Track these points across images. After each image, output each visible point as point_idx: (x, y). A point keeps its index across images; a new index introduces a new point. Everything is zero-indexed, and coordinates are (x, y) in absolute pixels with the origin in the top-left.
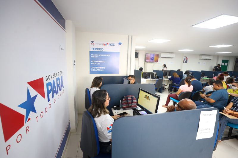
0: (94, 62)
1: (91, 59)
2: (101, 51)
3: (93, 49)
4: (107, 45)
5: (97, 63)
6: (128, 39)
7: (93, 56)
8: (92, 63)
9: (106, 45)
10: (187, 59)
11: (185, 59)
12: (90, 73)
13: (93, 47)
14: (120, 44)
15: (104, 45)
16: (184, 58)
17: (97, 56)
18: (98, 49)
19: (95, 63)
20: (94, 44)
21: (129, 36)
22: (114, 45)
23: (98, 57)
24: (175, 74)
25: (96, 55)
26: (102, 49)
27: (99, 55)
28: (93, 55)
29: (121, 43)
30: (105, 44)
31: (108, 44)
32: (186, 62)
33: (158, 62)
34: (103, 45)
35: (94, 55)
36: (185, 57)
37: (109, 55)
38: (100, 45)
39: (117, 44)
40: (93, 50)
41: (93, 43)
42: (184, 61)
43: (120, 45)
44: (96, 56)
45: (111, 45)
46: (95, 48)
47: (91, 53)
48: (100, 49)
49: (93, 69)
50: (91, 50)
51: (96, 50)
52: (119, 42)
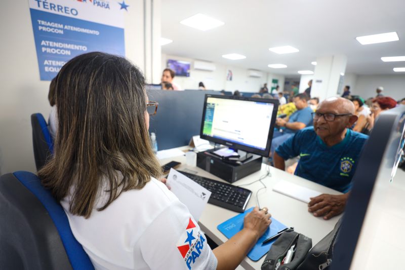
0: (51, 47)
1: (39, 36)
2: (71, 15)
3: (41, 4)
4: (88, 1)
5: (61, 49)
7: (46, 27)
8: (44, 49)
10: (231, 74)
11: (228, 74)
12: (42, 79)
14: (124, 6)
16: (228, 72)
17: (59, 29)
18: (60, 8)
19: (56, 48)
22: (108, 7)
23: (62, 32)
25: (56, 25)
26: (74, 12)
27: (66, 27)
28: (43, 23)
29: (126, 4)
32: (231, 79)
35: (49, 24)
36: (230, 71)
37: (97, 33)
39: (115, 7)
40: (41, 8)
42: (228, 77)
43: (124, 9)
44: (57, 28)
45: (99, 4)
46: (51, 4)
47: (36, 15)
48: (65, 8)
49: (49, 66)
50: (35, 7)
51: (55, 10)
52: (122, 3)
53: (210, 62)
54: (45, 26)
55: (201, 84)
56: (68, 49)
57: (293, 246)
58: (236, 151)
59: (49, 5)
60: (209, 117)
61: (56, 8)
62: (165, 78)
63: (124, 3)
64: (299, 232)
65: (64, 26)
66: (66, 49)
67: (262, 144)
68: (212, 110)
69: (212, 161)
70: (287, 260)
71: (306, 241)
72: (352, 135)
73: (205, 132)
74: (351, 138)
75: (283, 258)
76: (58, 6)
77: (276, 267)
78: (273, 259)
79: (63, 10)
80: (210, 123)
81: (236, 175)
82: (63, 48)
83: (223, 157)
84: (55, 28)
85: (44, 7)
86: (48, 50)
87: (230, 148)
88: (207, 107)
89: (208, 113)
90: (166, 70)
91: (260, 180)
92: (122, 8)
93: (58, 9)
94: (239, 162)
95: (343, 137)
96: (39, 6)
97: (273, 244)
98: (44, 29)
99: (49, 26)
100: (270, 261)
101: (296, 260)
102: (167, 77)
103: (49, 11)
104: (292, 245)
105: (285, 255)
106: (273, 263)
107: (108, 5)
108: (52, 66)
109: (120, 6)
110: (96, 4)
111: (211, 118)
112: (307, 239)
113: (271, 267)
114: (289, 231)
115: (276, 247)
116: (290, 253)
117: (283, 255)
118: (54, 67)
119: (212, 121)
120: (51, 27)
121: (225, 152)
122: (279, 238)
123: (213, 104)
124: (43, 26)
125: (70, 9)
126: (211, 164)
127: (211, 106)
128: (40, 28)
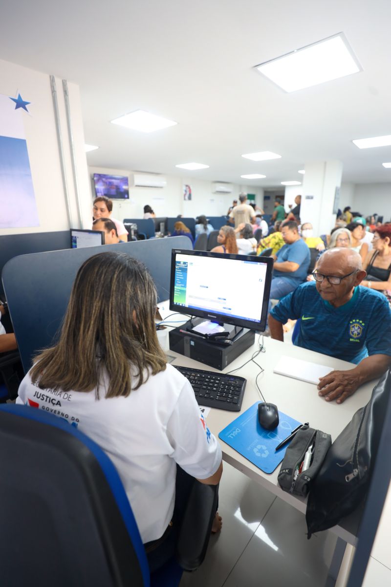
6: (53, 92)
10: (190, 191)
11: (186, 191)
14: (21, 104)
16: (184, 188)
21: (52, 80)
24: (180, 224)
29: (24, 99)
32: (190, 198)
33: (128, 198)
36: (187, 186)
39: (6, 105)
42: (185, 195)
43: (21, 109)
52: (16, 98)
53: (157, 174)
55: (147, 209)
57: (311, 447)
58: (222, 325)
60: (181, 280)
62: (99, 212)
63: (20, 97)
64: (316, 428)
67: (256, 315)
68: (184, 270)
69: (192, 343)
70: (306, 467)
71: (325, 439)
72: (360, 291)
73: (177, 301)
74: (360, 295)
75: (300, 465)
77: (294, 476)
78: (290, 467)
80: (183, 289)
81: (226, 358)
83: (206, 335)
87: (213, 321)
88: (177, 267)
89: (178, 275)
90: (98, 200)
91: (252, 359)
92: (17, 107)
94: (228, 341)
95: (351, 294)
97: (288, 448)
100: (287, 471)
101: (316, 465)
102: (102, 210)
104: (310, 445)
105: (303, 459)
106: (291, 472)
109: (15, 104)
111: (184, 282)
112: (326, 437)
113: (289, 477)
114: (305, 429)
115: (291, 450)
116: (308, 455)
117: (300, 461)
119: (185, 286)
121: (207, 328)
122: (294, 438)
123: (185, 263)
126: (191, 346)
127: (182, 265)
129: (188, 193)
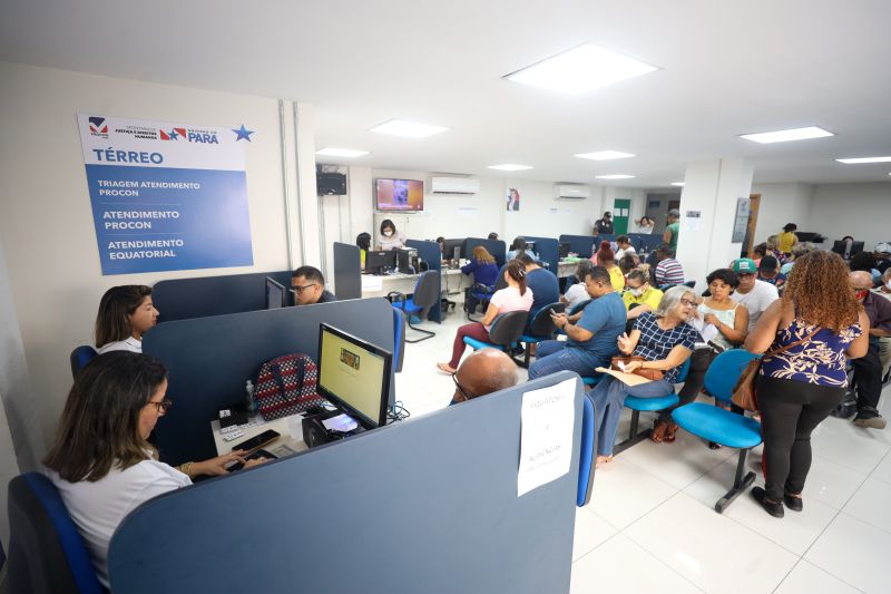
0: (118, 220)
1: (99, 205)
2: (151, 165)
3: (103, 155)
4: (180, 137)
5: (135, 220)
6: (281, 117)
7: (111, 189)
8: (107, 225)
9: (174, 136)
10: (518, 196)
11: (510, 198)
12: (105, 272)
13: (103, 144)
14: (243, 134)
15: (164, 136)
16: (508, 193)
17: (132, 189)
18: (133, 156)
19: (127, 220)
20: (105, 130)
21: (281, 104)
22: (214, 140)
23: (137, 193)
24: (481, 250)
25: (127, 185)
26: (156, 158)
27: (143, 185)
28: (106, 183)
29: (247, 129)
30: (168, 131)
31: (182, 132)
32: (516, 207)
33: (422, 209)
34: (158, 135)
35: (115, 184)
36: (512, 190)
37: (197, 186)
38: (143, 135)
39: (227, 138)
40: (104, 162)
41: (102, 126)
42: (508, 204)
43: (244, 139)
44: (130, 188)
45: (198, 138)
46: (118, 152)
47: (94, 173)
48: (141, 154)
49: (116, 251)
50: (94, 161)
51: (125, 160)
52: (239, 129)
53: (467, 176)
54: (109, 188)
56: (147, 220)
59: (115, 154)
61: (127, 158)
63: (243, 127)
65: (140, 184)
66: (143, 220)
76: (130, 153)
79: (139, 158)
82: (139, 219)
84: (125, 188)
85: (108, 159)
86: (115, 225)
92: (239, 138)
93: (130, 157)
96: (100, 159)
98: (108, 193)
99: (116, 188)
103: (116, 163)
107: (214, 137)
108: (121, 250)
109: (237, 135)
110: (194, 140)
118: (124, 251)
120: (118, 189)
124: (105, 188)
125: (149, 156)
128: (102, 192)
129: (514, 201)
